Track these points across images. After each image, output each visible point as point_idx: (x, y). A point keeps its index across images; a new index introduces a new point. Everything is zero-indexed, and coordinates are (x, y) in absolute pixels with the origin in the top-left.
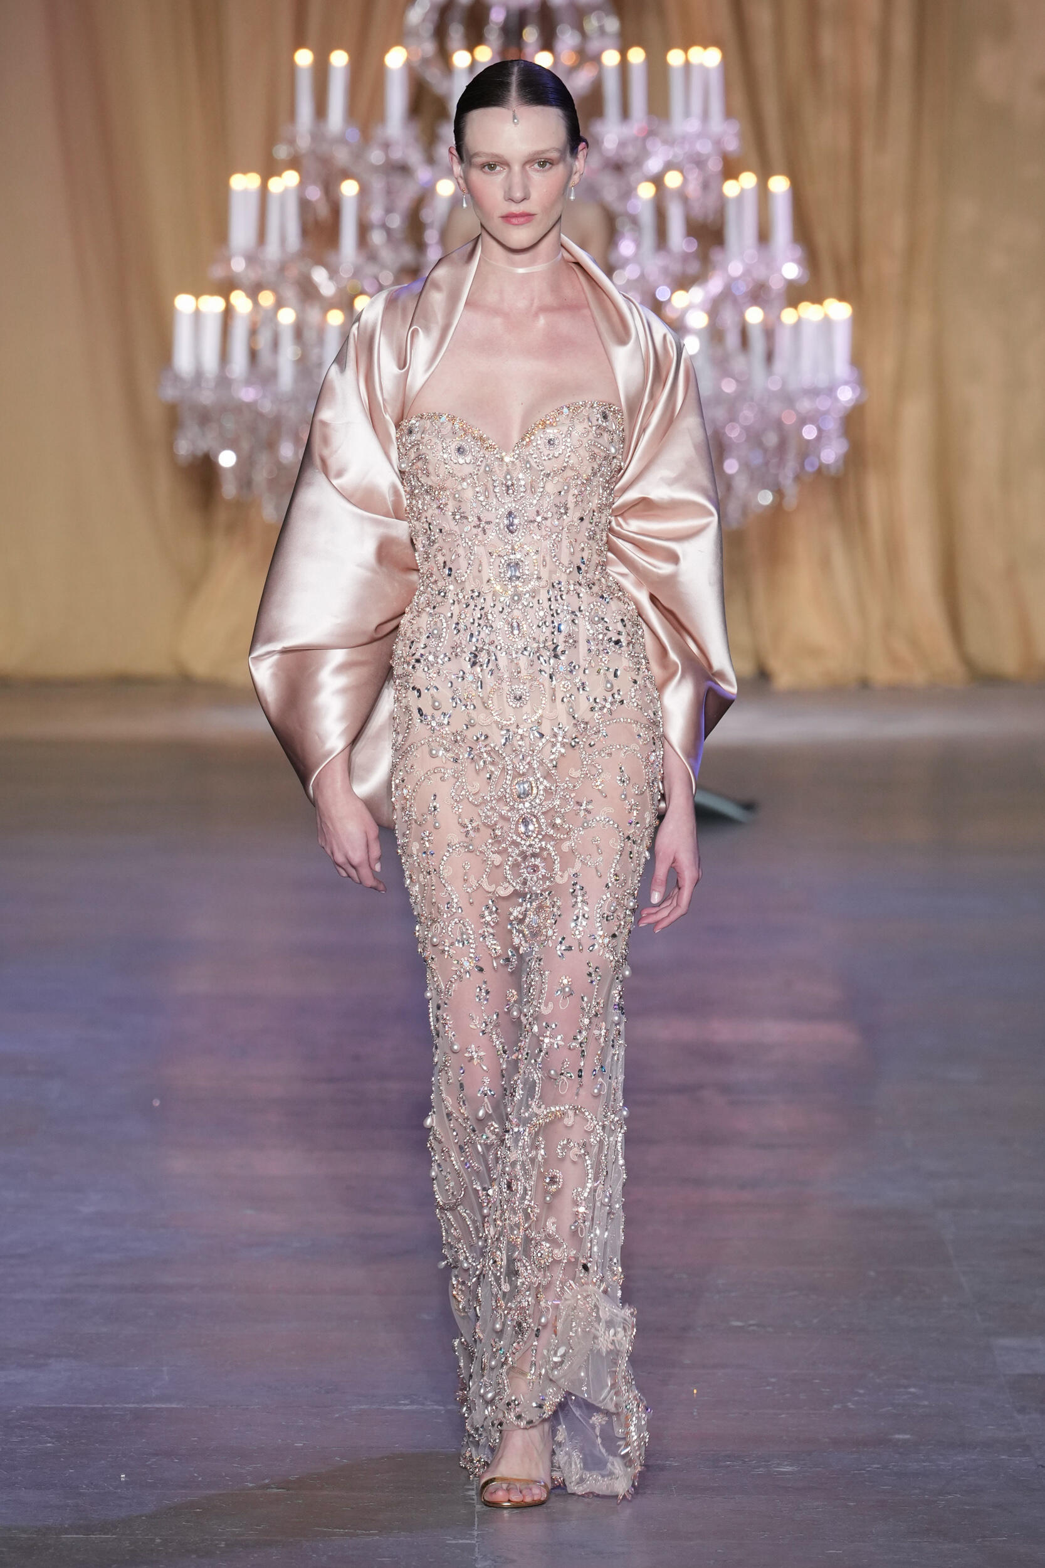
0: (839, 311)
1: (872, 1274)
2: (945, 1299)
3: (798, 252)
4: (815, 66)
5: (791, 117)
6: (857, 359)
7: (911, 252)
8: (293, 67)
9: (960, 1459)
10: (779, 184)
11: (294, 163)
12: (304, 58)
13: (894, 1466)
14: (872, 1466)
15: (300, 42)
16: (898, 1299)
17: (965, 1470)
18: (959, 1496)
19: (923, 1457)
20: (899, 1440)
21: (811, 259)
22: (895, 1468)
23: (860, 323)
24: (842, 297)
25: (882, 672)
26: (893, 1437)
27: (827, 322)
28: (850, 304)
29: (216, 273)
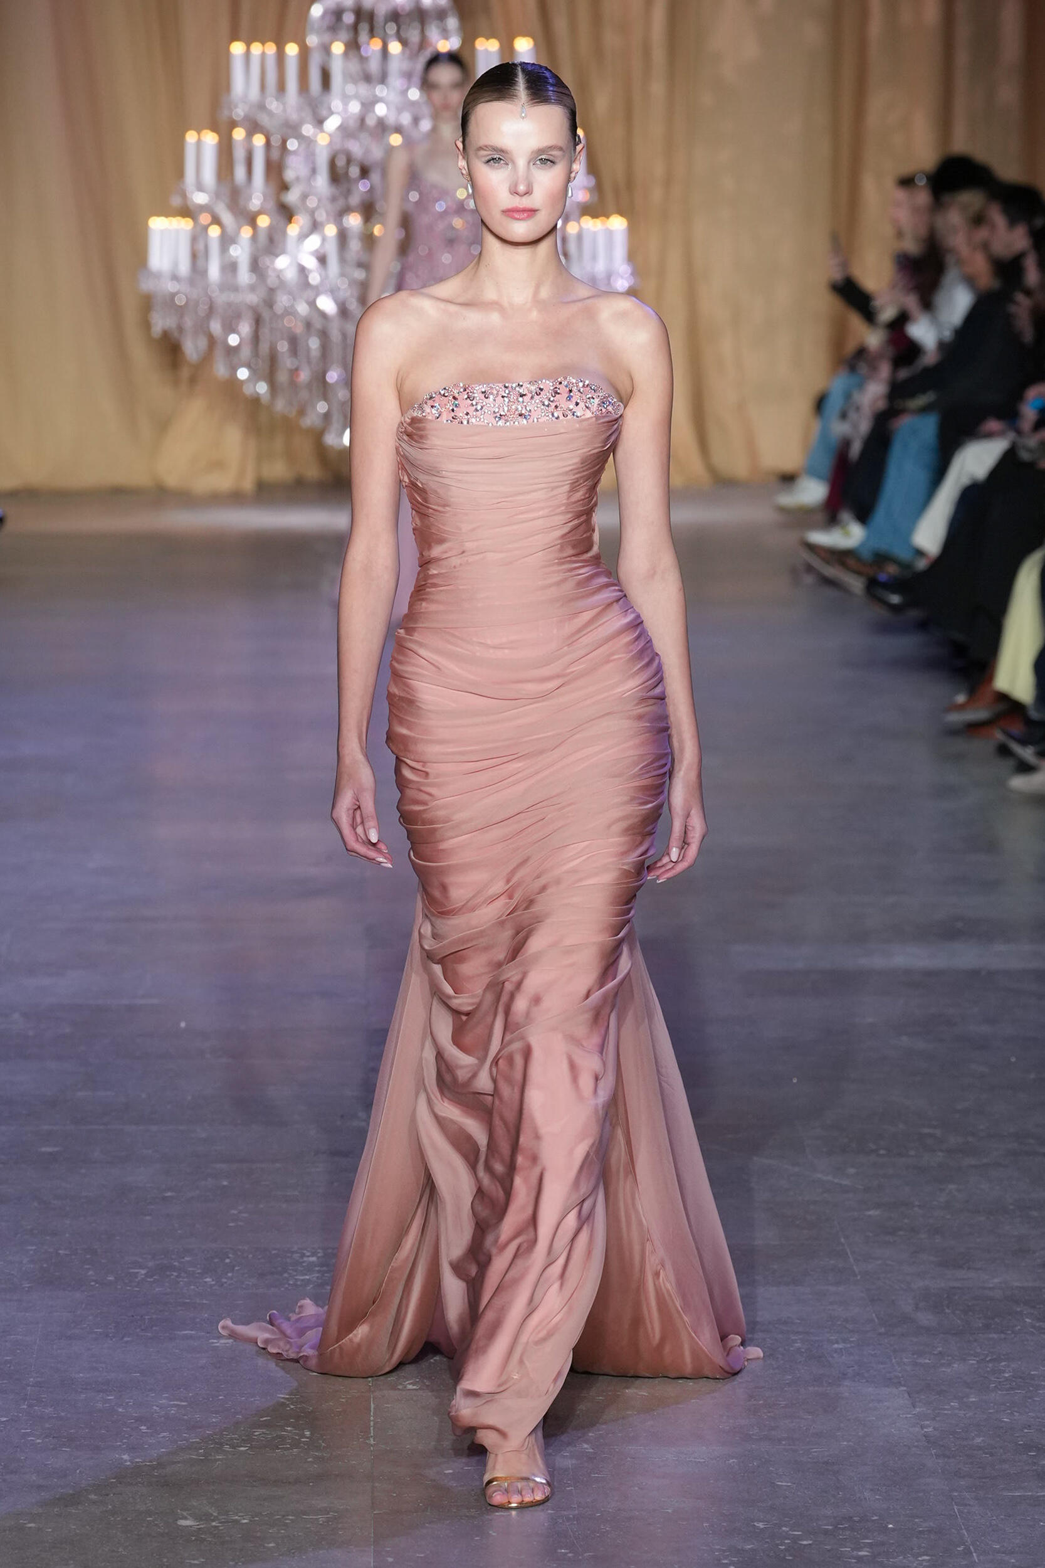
0: (618, 224)
3: (592, 182)
4: (598, 50)
6: (632, 256)
7: (668, 181)
8: (228, 54)
11: (233, 124)
12: (237, 48)
15: (235, 37)
21: (598, 188)
23: (632, 230)
24: (621, 213)
27: (610, 233)
28: (626, 219)
29: (176, 201)
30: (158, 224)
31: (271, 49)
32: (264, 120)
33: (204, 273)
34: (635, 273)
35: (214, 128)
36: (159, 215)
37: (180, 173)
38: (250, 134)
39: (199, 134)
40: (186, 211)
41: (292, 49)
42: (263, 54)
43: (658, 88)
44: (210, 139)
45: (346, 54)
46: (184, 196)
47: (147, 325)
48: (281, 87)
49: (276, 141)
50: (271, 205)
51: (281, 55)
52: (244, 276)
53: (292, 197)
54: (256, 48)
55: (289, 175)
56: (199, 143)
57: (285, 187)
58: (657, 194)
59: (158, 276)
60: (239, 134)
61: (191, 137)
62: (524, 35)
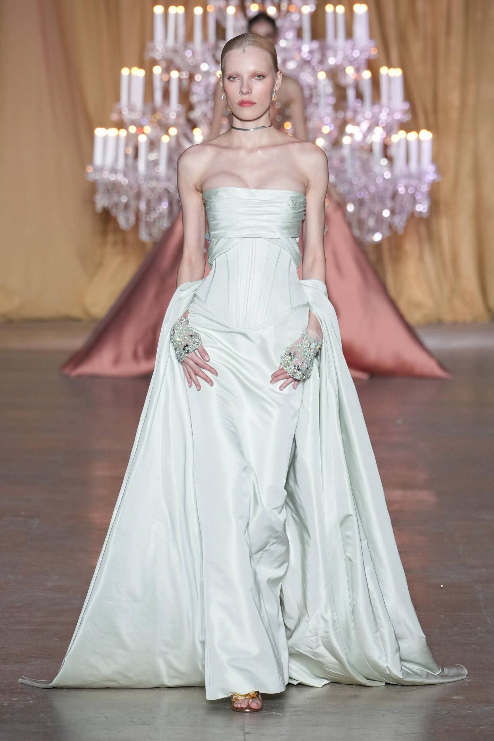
0: (426, 135)
1: (443, 616)
2: (479, 628)
3: (406, 106)
4: (414, 15)
5: (402, 39)
6: (435, 160)
8: (152, 13)
9: (486, 709)
10: (397, 73)
11: (154, 62)
12: (158, 10)
13: (454, 712)
14: (442, 712)
16: (456, 628)
17: (489, 714)
18: (485, 727)
19: (468, 708)
20: (455, 699)
21: (413, 110)
22: (454, 713)
23: (437, 142)
24: (429, 129)
25: (447, 317)
26: (453, 697)
27: (419, 142)
28: (433, 133)
29: (115, 117)
30: (100, 132)
31: (181, 10)
32: (178, 61)
33: (135, 168)
34: (439, 171)
35: (141, 66)
36: (101, 126)
37: (117, 98)
38: (167, 70)
39: (130, 70)
40: (121, 125)
41: (198, 11)
42: (177, 15)
43: (456, 42)
44: (139, 73)
45: (235, 15)
46: (120, 113)
47: (93, 203)
48: (189, 36)
49: (185, 75)
50: (182, 121)
51: (189, 16)
52: (162, 169)
53: (196, 114)
54: (173, 10)
55: (194, 99)
56: (130, 75)
57: (191, 108)
58: (454, 115)
59: (101, 169)
60: (157, 70)
61: (125, 71)
62: (361, 2)
